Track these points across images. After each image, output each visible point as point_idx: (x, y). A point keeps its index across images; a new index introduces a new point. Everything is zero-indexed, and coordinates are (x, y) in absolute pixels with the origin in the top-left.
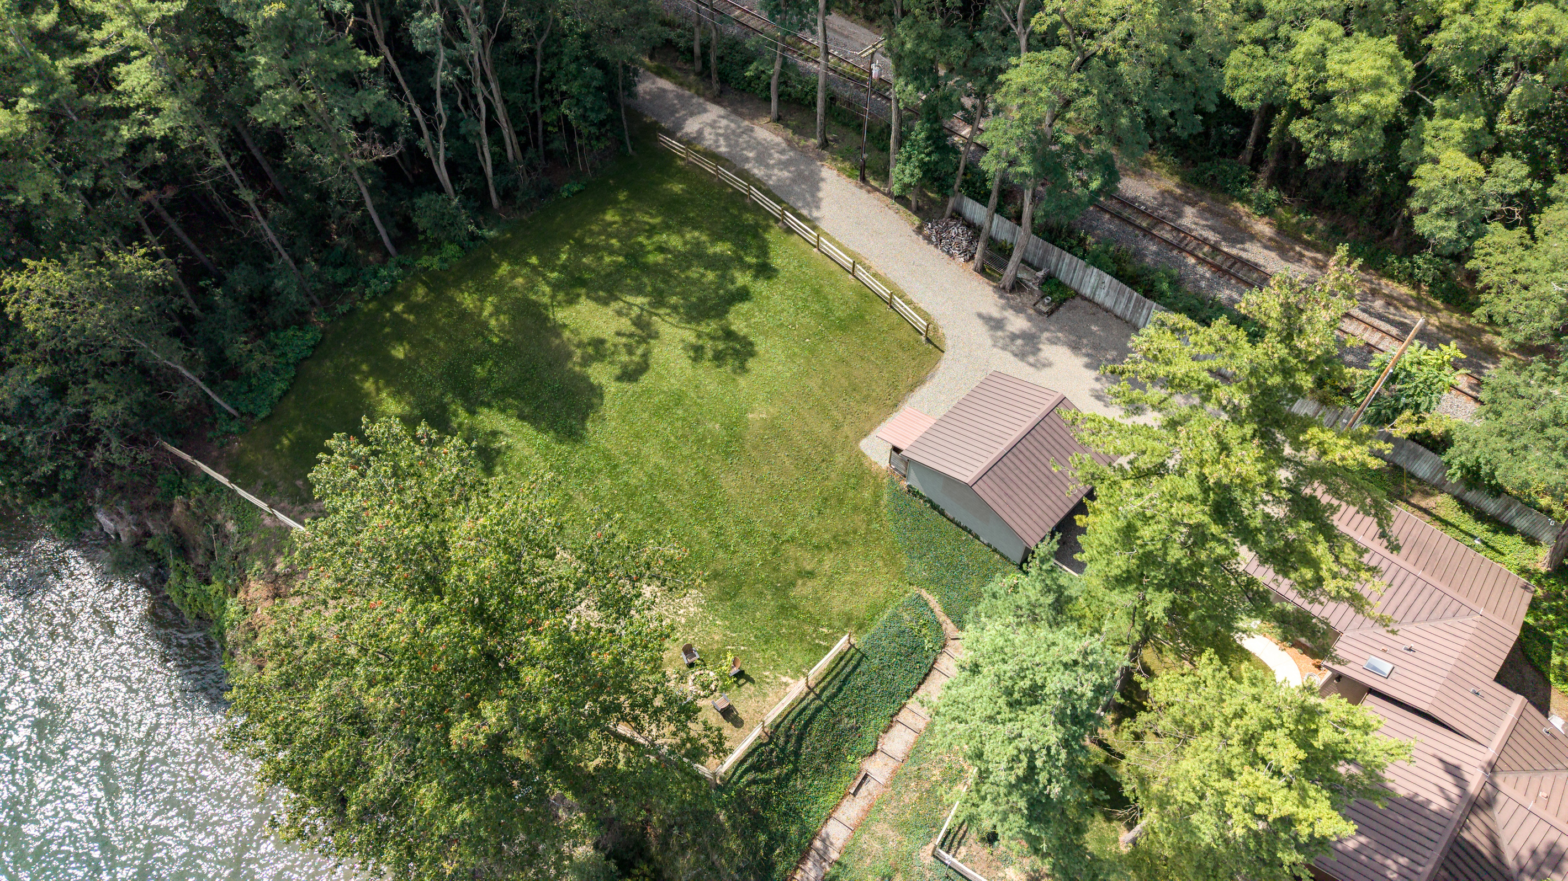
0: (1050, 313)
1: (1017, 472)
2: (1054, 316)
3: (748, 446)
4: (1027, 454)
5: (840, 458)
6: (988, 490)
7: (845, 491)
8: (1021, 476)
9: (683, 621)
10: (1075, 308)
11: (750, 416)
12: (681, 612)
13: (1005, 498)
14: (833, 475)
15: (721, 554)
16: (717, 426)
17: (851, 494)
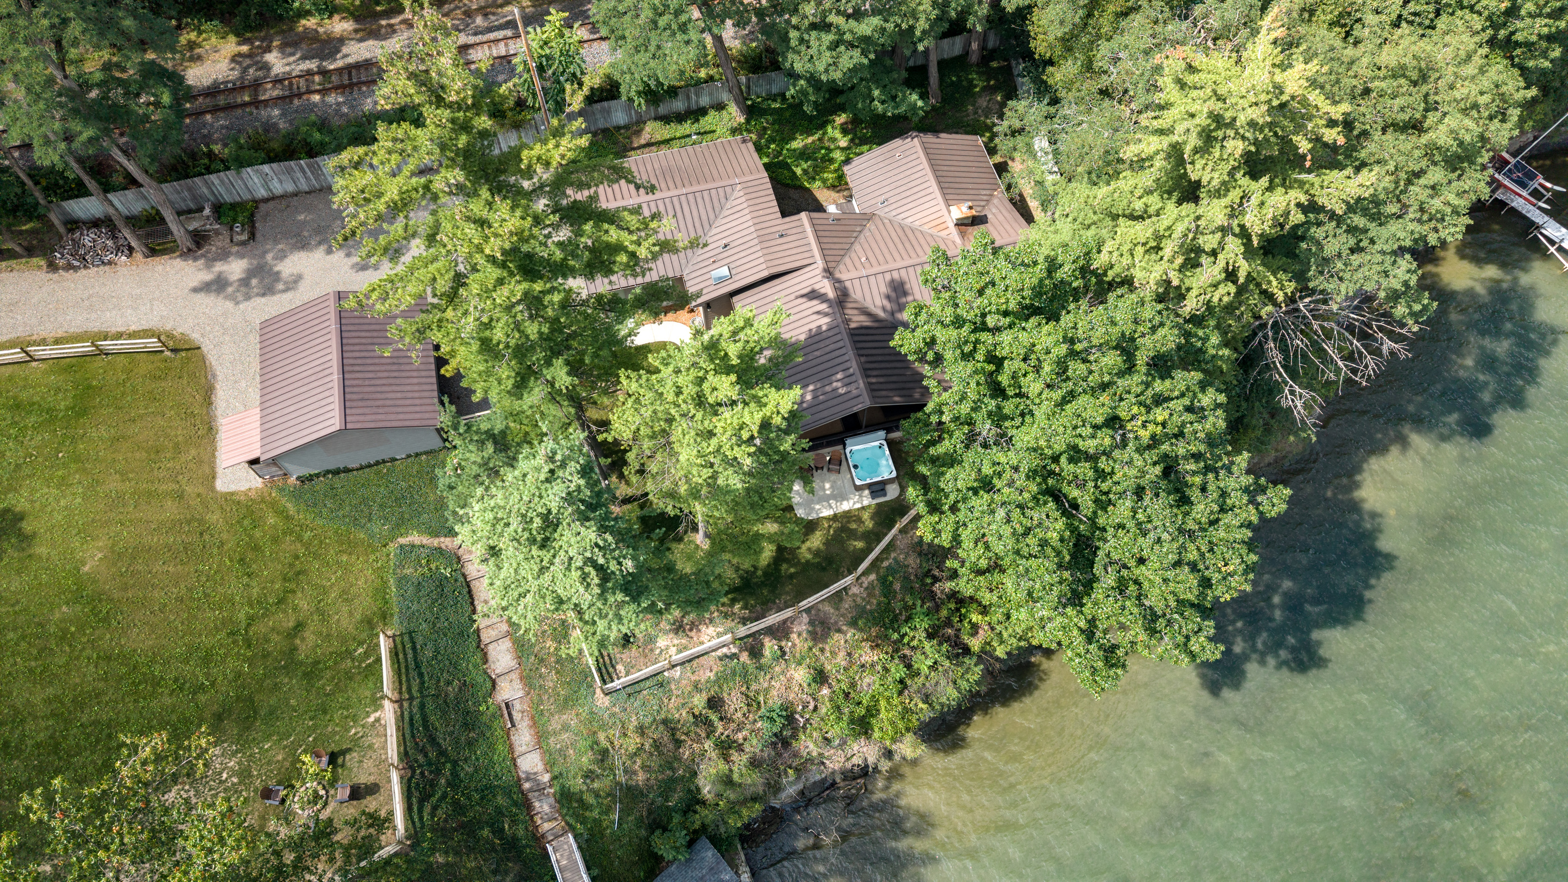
0: (252, 236)
1: (367, 383)
2: (258, 235)
3: (116, 595)
4: (359, 361)
5: (214, 517)
6: (362, 418)
7: (251, 537)
8: (373, 382)
9: (235, 780)
10: (267, 214)
11: (86, 569)
12: (225, 776)
13: (381, 411)
14: (225, 536)
15: (202, 698)
16: (64, 609)
17: (258, 534)
